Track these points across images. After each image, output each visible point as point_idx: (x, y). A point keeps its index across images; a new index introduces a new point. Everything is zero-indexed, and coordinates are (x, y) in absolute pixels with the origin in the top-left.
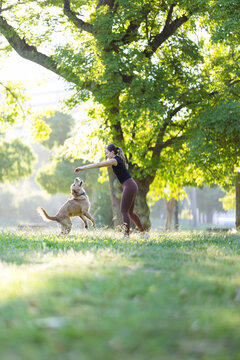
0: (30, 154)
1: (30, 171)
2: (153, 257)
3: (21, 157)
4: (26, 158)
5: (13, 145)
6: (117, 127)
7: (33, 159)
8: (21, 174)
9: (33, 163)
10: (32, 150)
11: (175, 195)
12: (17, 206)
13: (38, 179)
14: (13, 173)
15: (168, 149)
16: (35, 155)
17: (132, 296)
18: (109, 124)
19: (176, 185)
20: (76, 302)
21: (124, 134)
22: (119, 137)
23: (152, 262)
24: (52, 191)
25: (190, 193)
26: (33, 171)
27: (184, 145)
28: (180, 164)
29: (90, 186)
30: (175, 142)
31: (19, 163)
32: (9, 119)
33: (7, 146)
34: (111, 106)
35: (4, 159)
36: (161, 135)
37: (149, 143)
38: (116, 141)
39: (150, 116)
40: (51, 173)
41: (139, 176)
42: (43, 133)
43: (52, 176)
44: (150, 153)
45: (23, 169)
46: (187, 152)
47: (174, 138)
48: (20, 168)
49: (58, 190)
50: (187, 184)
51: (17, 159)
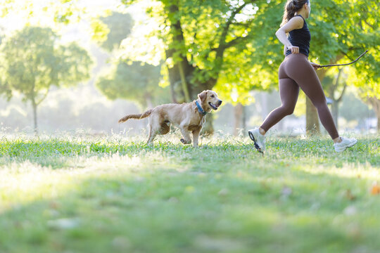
0: (88, 58)
1: (88, 76)
2: (205, 160)
3: (78, 61)
4: (83, 62)
5: (69, 48)
6: (177, 26)
7: (91, 62)
8: (79, 79)
9: (92, 67)
10: (89, 54)
11: (241, 100)
12: (77, 113)
13: (98, 84)
14: (70, 78)
15: (233, 49)
16: (93, 59)
17: (167, 198)
18: (169, 23)
19: (242, 89)
20: (104, 204)
21: (185, 35)
22: (179, 37)
23: (203, 165)
24: (112, 97)
25: (258, 98)
26: (92, 75)
27: (249, 45)
28: (245, 65)
29: (153, 91)
30: (239, 43)
31: (76, 67)
32: (63, 19)
33: (63, 49)
34: (170, 4)
35: (60, 64)
36: (225, 35)
37: (211, 44)
38: (176, 42)
39: (212, 14)
40: (111, 77)
41: (200, 78)
42: (100, 34)
43: (111, 81)
44: (213, 55)
45: (81, 73)
46: (252, 53)
47: (238, 38)
48: (77, 72)
49: (118, 95)
50: (253, 88)
51: (74, 63)
